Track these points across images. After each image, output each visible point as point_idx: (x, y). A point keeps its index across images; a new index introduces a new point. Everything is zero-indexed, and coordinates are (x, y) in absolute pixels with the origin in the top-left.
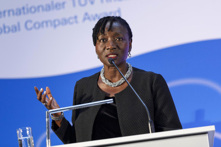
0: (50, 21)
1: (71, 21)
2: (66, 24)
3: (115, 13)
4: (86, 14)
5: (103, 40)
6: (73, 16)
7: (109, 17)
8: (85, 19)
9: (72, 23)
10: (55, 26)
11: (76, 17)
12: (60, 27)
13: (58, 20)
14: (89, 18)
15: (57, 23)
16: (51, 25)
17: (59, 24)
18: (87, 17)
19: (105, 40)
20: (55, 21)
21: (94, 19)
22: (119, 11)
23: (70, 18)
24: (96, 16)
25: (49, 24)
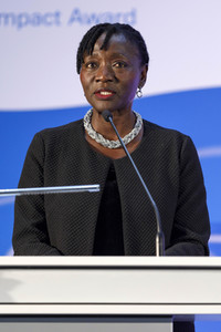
0: (12, 15)
1: (49, 20)
2: (38, 23)
3: (126, 16)
4: (76, 11)
5: (93, 64)
6: (53, 11)
7: (106, 25)
8: (72, 20)
9: (50, 24)
10: (20, 25)
11: (57, 14)
12: (29, 29)
13: (27, 16)
14: (79, 19)
15: (24, 20)
16: (14, 22)
17: (26, 23)
18: (76, 16)
19: (95, 65)
20: (20, 16)
21: (89, 22)
22: (133, 14)
23: (47, 15)
24: (93, 16)
25: (10, 19)
